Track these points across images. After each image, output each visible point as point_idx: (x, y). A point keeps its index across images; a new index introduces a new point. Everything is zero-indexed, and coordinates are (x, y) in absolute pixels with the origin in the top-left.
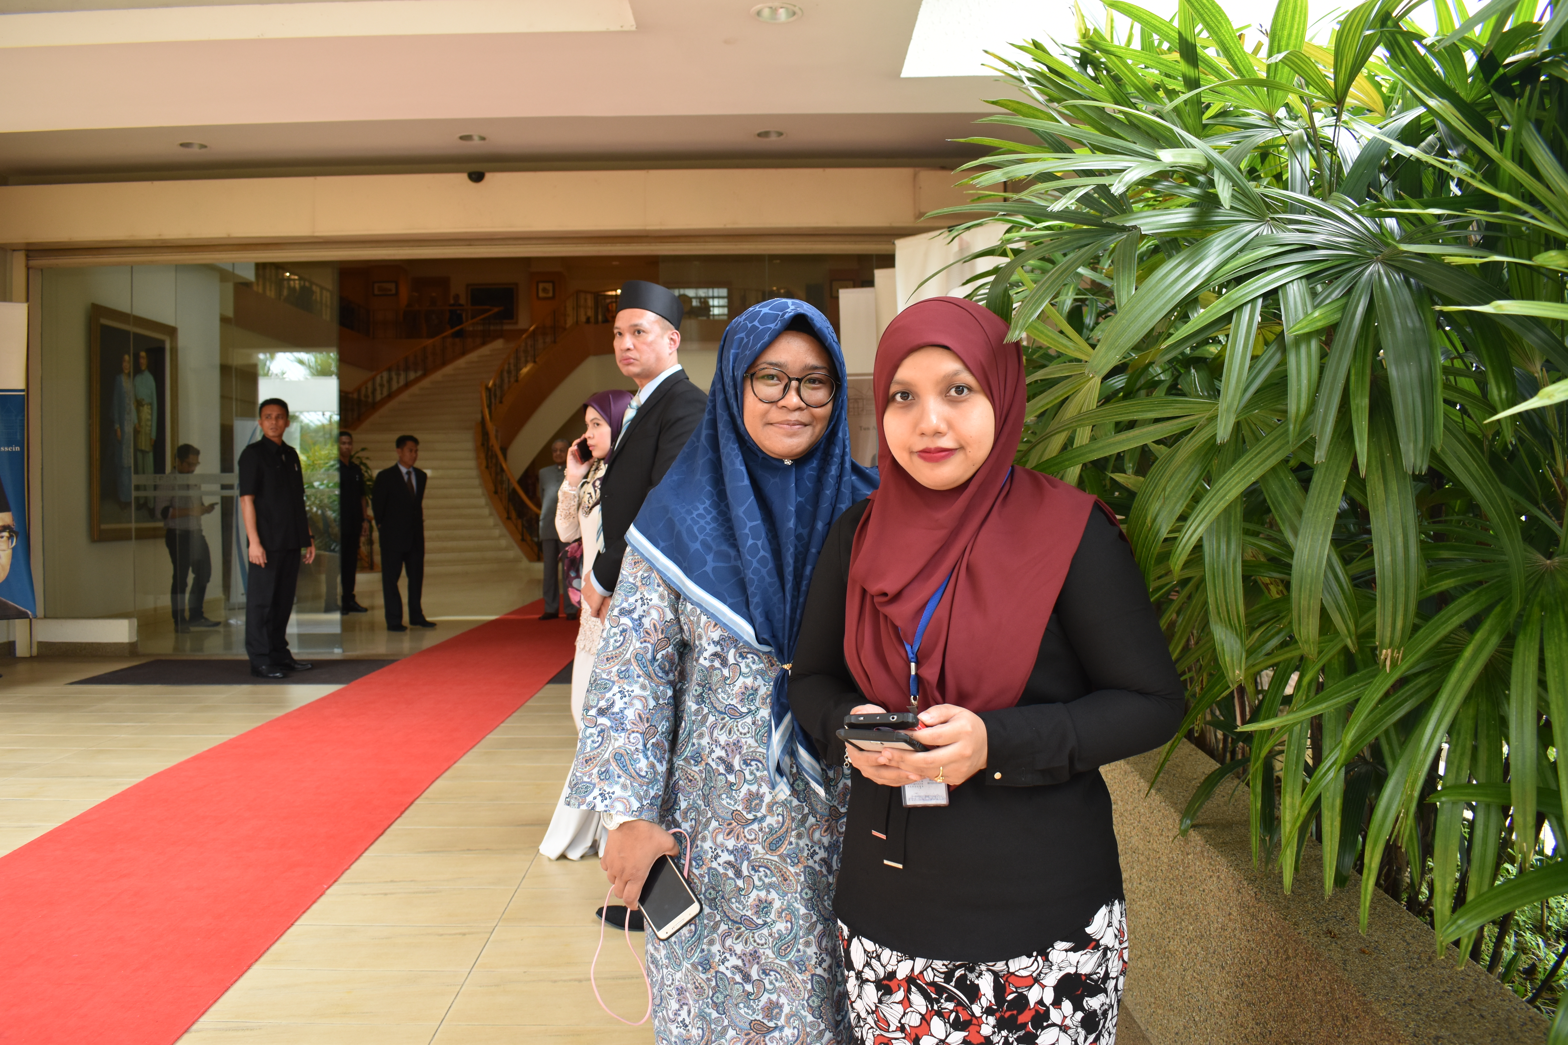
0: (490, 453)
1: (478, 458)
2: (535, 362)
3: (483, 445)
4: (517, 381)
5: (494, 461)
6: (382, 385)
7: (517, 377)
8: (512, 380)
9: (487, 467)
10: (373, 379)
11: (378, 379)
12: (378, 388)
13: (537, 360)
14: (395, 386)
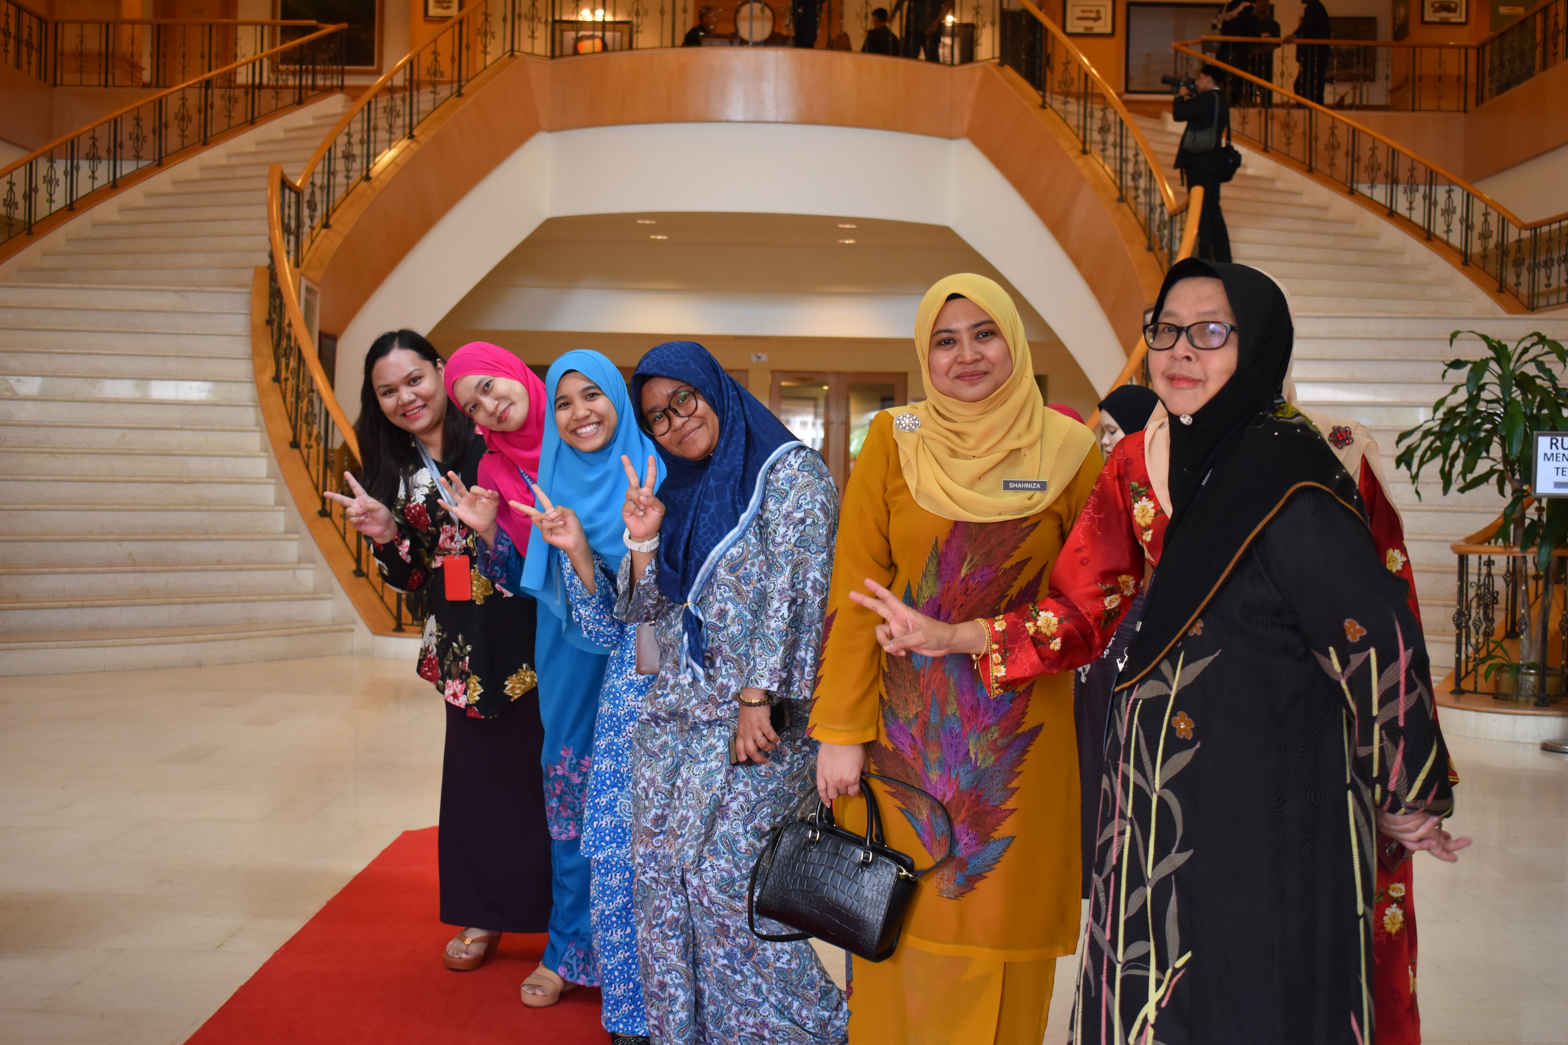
0: (284, 343)
1: (255, 354)
2: (411, 137)
3: (269, 322)
4: (367, 178)
5: (293, 364)
6: (50, 181)
7: (368, 170)
8: (356, 176)
9: (277, 379)
10: (31, 165)
11: (42, 167)
12: (42, 187)
13: (415, 133)
14: (84, 186)
